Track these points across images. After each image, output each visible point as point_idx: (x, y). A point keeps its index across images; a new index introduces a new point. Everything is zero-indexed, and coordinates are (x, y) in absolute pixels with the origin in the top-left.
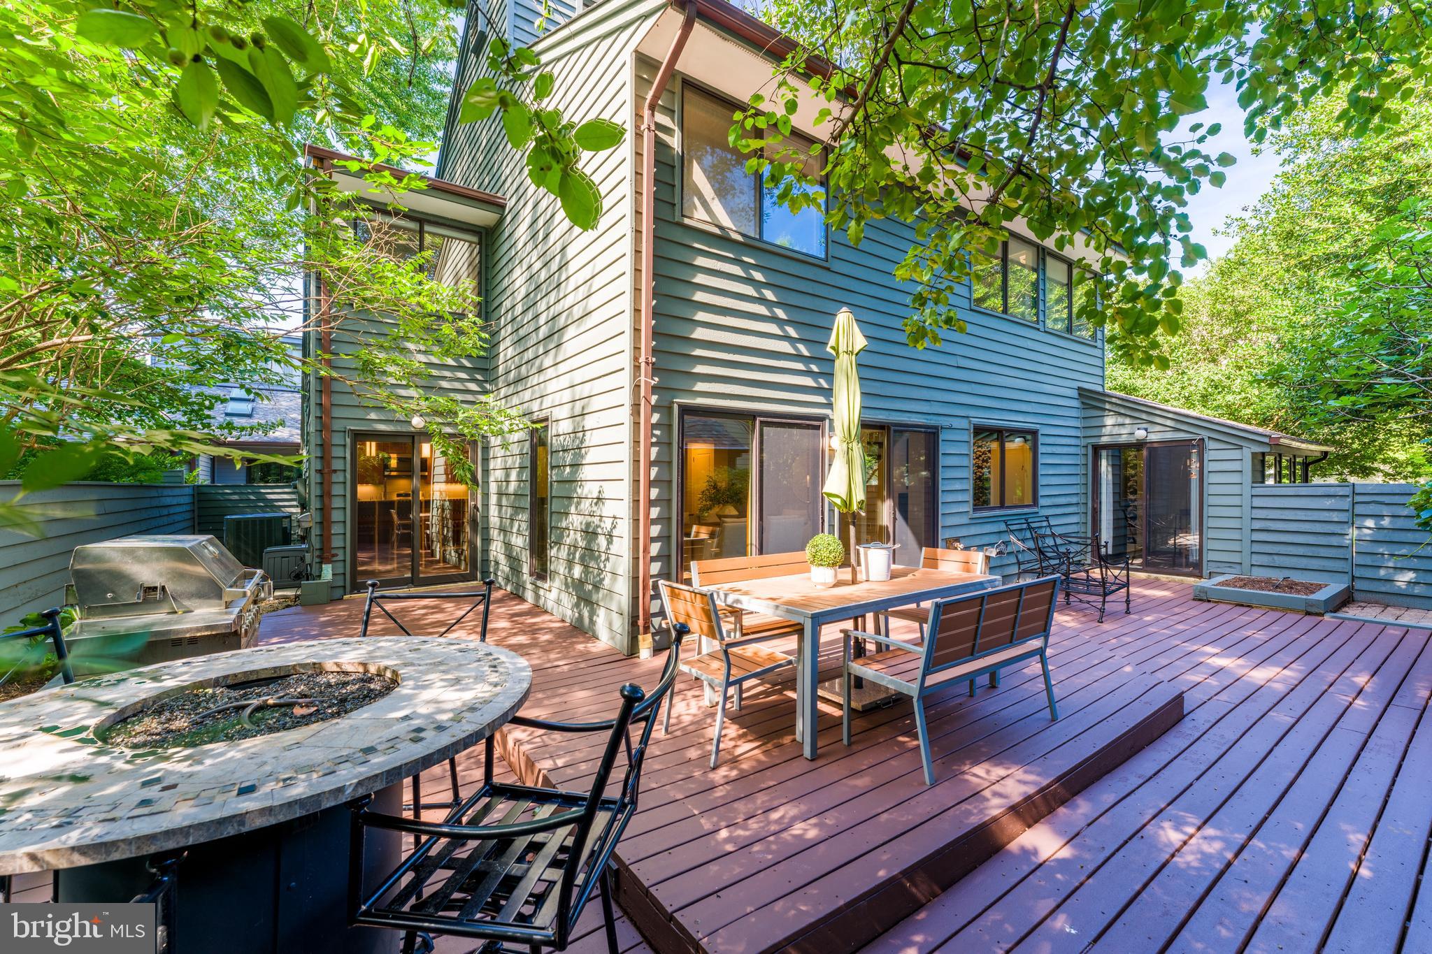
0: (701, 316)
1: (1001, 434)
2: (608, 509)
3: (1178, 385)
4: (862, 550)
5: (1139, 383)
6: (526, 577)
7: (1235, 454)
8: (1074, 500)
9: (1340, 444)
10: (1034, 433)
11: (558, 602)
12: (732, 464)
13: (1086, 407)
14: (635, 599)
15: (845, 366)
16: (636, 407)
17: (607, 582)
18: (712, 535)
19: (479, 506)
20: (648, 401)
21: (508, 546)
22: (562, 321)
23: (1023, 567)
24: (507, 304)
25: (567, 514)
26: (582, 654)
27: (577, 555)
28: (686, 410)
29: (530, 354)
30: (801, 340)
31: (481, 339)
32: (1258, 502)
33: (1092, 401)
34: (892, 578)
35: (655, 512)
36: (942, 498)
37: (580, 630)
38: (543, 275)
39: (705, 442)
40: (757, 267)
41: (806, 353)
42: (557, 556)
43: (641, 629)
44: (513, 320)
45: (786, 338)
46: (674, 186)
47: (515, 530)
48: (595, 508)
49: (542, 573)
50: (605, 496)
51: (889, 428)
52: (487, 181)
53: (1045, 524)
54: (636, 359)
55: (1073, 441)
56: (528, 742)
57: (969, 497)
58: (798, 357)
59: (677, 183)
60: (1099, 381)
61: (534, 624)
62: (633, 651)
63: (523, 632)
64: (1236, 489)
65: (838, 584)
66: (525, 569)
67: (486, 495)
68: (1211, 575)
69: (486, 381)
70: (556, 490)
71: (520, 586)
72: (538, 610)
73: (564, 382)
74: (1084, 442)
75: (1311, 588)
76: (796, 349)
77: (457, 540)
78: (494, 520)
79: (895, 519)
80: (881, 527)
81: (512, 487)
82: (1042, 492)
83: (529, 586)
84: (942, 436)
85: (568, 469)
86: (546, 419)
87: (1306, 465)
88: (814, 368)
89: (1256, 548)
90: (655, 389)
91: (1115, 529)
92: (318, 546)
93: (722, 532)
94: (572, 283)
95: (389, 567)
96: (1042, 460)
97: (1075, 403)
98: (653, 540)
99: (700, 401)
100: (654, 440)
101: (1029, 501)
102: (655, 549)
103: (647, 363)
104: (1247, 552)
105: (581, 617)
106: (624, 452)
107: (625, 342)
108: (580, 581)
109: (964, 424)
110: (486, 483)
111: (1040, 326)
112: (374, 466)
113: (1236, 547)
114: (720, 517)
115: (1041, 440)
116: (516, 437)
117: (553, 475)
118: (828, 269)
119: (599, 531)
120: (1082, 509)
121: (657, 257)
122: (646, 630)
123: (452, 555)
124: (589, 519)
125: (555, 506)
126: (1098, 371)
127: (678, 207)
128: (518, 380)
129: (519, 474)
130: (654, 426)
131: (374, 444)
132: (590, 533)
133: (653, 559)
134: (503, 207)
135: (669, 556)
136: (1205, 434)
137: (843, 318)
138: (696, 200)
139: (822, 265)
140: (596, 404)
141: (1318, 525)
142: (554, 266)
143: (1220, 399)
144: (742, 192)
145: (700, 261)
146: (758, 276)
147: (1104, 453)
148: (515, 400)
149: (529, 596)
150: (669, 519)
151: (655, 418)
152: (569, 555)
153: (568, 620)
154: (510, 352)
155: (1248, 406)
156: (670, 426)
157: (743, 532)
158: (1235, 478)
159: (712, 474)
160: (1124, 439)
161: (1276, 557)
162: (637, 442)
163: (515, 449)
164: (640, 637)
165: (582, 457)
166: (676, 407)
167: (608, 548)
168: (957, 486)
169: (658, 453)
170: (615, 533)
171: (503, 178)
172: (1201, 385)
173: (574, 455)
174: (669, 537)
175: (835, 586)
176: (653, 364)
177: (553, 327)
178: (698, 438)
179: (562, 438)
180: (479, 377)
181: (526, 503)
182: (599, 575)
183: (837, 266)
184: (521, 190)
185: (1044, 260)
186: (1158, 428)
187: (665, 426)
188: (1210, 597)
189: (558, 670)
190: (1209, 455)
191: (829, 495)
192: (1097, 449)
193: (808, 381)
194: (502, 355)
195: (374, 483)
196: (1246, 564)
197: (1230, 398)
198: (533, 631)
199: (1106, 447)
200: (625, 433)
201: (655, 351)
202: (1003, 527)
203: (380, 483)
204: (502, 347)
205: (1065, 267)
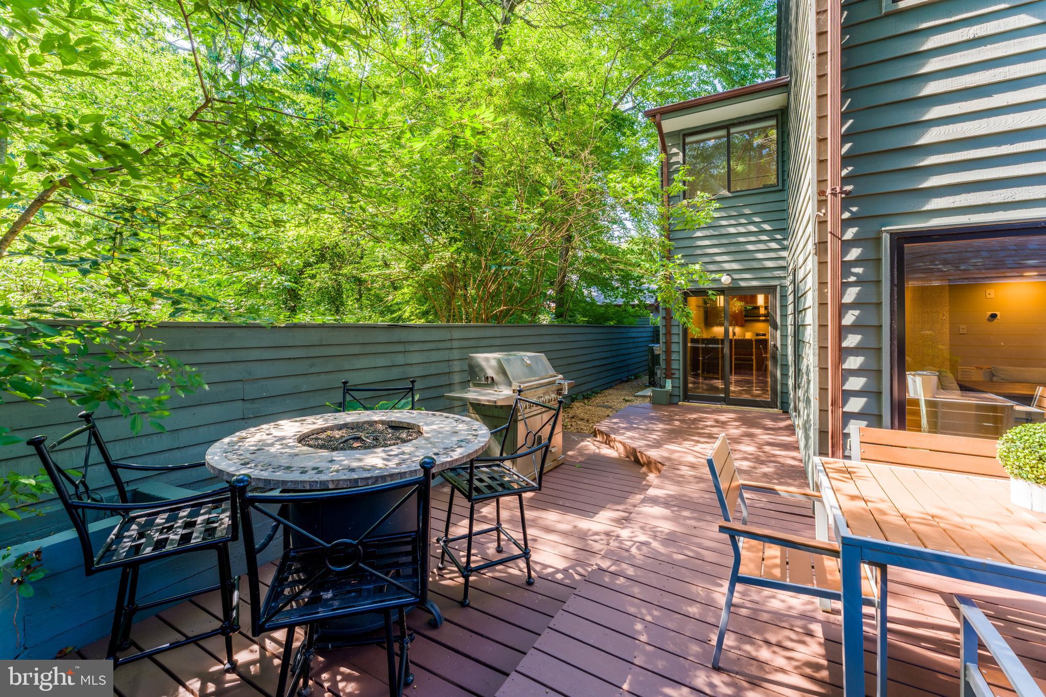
16: (821, 247)
19: (779, 345)
20: (835, 237)
54: (822, 192)
67: (784, 336)
69: (784, 239)
78: (790, 359)
86: (797, 267)
90: (850, 221)
92: (664, 367)
102: (857, 404)
103: (834, 195)
110: (785, 326)
130: (851, 264)
133: (853, 415)
134: (787, 85)
151: (854, 253)
156: (878, 260)
162: (823, 284)
166: (886, 236)
169: (858, 294)
176: (846, 193)
180: (779, 237)
187: (871, 261)
201: (846, 179)
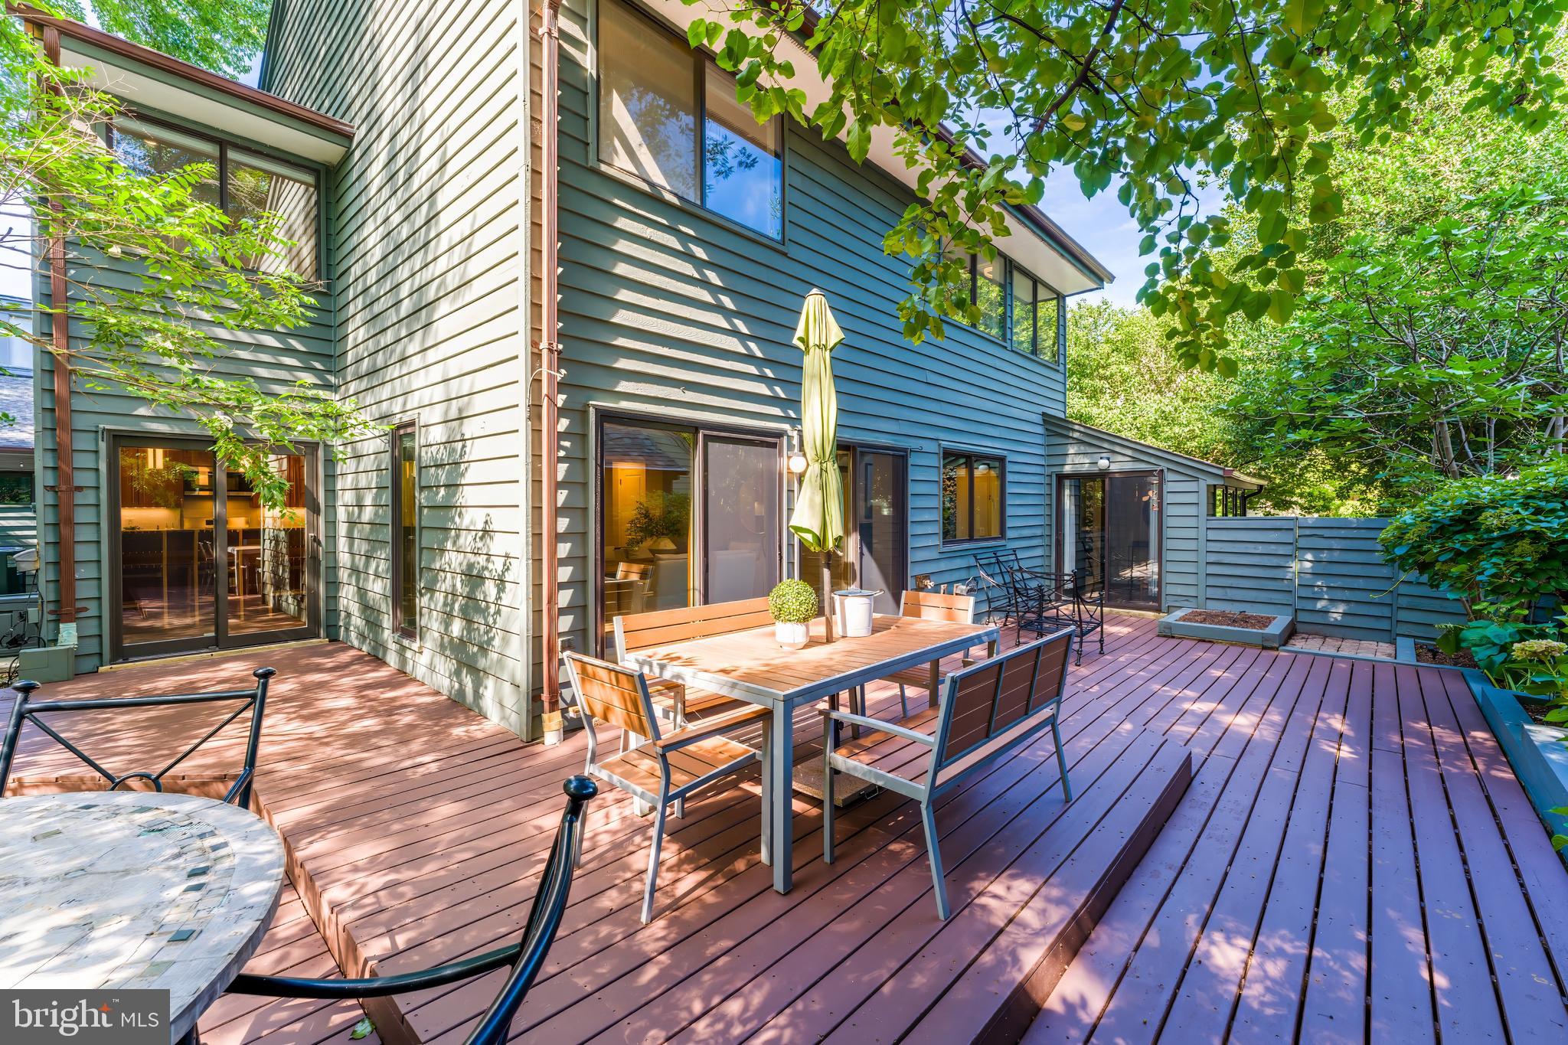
0: (624, 295)
1: (970, 459)
2: (498, 545)
3: (1130, 416)
4: (837, 598)
5: (1094, 411)
6: (387, 635)
7: (1191, 486)
8: (1038, 532)
9: (1266, 477)
10: (1002, 460)
11: (431, 668)
12: (667, 488)
13: (1050, 433)
14: (537, 665)
15: (816, 366)
16: (534, 411)
17: (496, 642)
18: (643, 575)
19: (322, 538)
20: (552, 401)
21: (362, 592)
22: (431, 293)
23: (993, 605)
24: (356, 270)
25: (443, 550)
26: (461, 742)
27: (457, 606)
28: (606, 417)
29: (389, 337)
30: (753, 338)
31: (303, 305)
32: (1212, 535)
33: (1056, 427)
34: (874, 631)
35: (564, 549)
36: (912, 530)
37: (460, 706)
38: (405, 231)
39: (634, 461)
40: (698, 241)
41: (759, 354)
42: (430, 608)
43: (546, 705)
44: (365, 290)
45: (735, 333)
46: (587, 119)
47: (371, 571)
48: (480, 544)
49: (409, 628)
50: (493, 527)
51: (854, 448)
52: (327, 104)
53: (1013, 557)
54: (535, 344)
55: (1038, 470)
56: (354, 906)
57: (937, 528)
58: (750, 358)
59: (591, 115)
60: (1060, 407)
61: (393, 699)
62: (535, 732)
63: (374, 712)
64: (1192, 522)
65: (812, 642)
66: (387, 622)
67: (332, 524)
68: (1169, 610)
69: (329, 372)
70: (427, 517)
71: (379, 645)
72: (402, 677)
73: (436, 373)
74: (1048, 471)
75: (1265, 622)
76: (747, 347)
77: (295, 583)
78: (344, 558)
79: (862, 554)
80: (846, 564)
81: (368, 514)
82: (1010, 523)
83: (392, 646)
84: (913, 460)
85: (442, 491)
86: (412, 424)
87: (1244, 498)
88: (769, 373)
89: (1212, 581)
90: (562, 386)
91: (1077, 561)
92: (51, 596)
93: (655, 573)
94: (444, 243)
95: (188, 621)
96: (1010, 489)
97: (1040, 430)
98: (562, 586)
99: (624, 405)
100: (562, 453)
101: (995, 533)
102: (564, 598)
103: (550, 350)
104: (1202, 586)
105: (461, 691)
106: (519, 469)
107: (519, 321)
108: (461, 640)
109: (932, 447)
110: (332, 507)
111: (1008, 345)
112: (168, 483)
113: (1191, 579)
114: (654, 552)
115: (1009, 467)
116: (369, 447)
117: (422, 498)
118: (785, 254)
119: (487, 574)
120: (1046, 541)
121: (563, 210)
122: (554, 705)
123: (290, 603)
124: (472, 558)
125: (427, 539)
126: (1060, 397)
127: (592, 148)
128: (373, 372)
129: (376, 497)
130: (562, 436)
131: (160, 452)
132: (474, 577)
133: (562, 612)
134: (349, 137)
135: (585, 607)
136: (1164, 465)
137: (814, 303)
138: (617, 143)
139: (777, 248)
140: (480, 403)
141: (1265, 558)
142: (420, 218)
143: (1167, 431)
144: (678, 155)
145: (622, 223)
146: (699, 252)
147: (1067, 483)
148: (369, 399)
149: (392, 659)
150: (585, 558)
151: (563, 424)
152: (445, 604)
153: (445, 692)
154: (362, 334)
155: (1193, 438)
156: (584, 436)
157: (683, 571)
158: (1192, 511)
159: (643, 500)
160: (1086, 468)
161: (1228, 590)
162: (537, 456)
163: (368, 463)
164: (545, 716)
165: (463, 475)
166: (592, 411)
167: (499, 598)
168: (927, 517)
169: (568, 471)
170: (508, 577)
171: (348, 100)
172: (1153, 417)
173: (449, 473)
174: (584, 582)
175: (806, 647)
176: (560, 352)
177: (420, 300)
178: (625, 456)
179: (434, 449)
180: (318, 365)
181: (387, 534)
182: (487, 633)
183: (794, 251)
184: (374, 116)
185: (1011, 273)
186: (1120, 458)
187: (577, 435)
188: (1175, 633)
189: (421, 770)
190: (1168, 487)
191: (798, 529)
192: (1061, 478)
193: (762, 389)
194: (351, 337)
195: (167, 506)
196: (1202, 598)
197: (1176, 429)
198: (391, 710)
199: (1068, 476)
200: (519, 443)
201: (561, 336)
202: (972, 562)
203: (178, 506)
204: (351, 327)
205: (1030, 283)
